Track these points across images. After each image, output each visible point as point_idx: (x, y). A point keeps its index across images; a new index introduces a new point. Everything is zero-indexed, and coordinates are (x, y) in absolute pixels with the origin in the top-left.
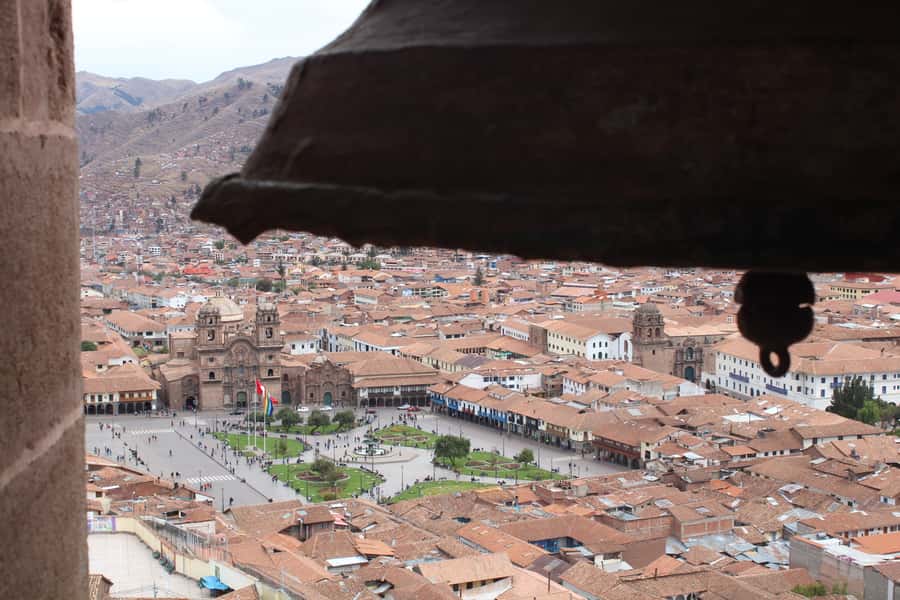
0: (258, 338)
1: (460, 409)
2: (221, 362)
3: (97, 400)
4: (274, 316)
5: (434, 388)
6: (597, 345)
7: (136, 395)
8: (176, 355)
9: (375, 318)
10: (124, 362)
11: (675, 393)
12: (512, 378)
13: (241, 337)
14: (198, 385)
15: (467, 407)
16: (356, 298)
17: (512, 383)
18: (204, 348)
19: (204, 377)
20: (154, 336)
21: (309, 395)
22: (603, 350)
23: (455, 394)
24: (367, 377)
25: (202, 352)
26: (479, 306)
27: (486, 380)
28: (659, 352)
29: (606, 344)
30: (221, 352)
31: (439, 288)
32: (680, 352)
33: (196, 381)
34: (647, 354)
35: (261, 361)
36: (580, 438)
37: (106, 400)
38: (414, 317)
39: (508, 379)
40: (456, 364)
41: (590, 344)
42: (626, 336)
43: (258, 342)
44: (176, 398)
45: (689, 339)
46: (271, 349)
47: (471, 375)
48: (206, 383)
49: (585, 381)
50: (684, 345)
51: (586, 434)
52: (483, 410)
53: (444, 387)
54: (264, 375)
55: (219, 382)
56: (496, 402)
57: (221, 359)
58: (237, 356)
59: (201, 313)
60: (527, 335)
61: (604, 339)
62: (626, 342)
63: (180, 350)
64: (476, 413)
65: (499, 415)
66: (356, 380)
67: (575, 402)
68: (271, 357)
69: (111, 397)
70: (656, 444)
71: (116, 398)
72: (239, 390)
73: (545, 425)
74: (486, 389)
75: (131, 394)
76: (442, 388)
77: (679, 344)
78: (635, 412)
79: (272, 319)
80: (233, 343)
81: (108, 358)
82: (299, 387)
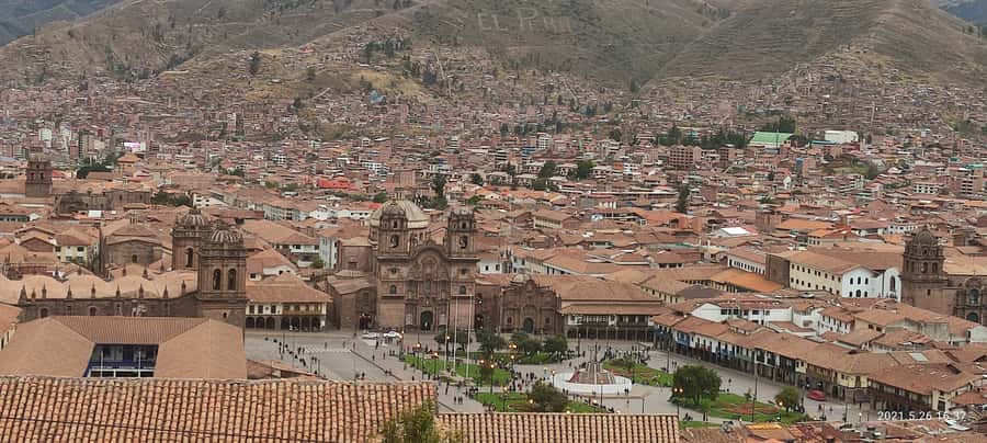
0: (450, 248)
1: (693, 345)
2: (405, 275)
3: (256, 312)
4: (471, 222)
5: (658, 319)
6: (855, 281)
7: (303, 308)
8: (347, 265)
9: (566, 242)
10: (281, 272)
11: (964, 339)
12: (755, 312)
13: (429, 245)
14: (375, 300)
15: (701, 342)
16: (536, 222)
17: (755, 317)
18: (386, 256)
19: (383, 291)
20: (302, 250)
21: (506, 320)
22: (863, 288)
23: (686, 327)
24: (578, 302)
25: (383, 261)
26: (691, 235)
27: (723, 312)
28: (936, 293)
29: (867, 280)
30: (404, 262)
31: (635, 214)
32: (961, 294)
33: (373, 294)
34: (921, 293)
35: (452, 275)
36: (852, 384)
37: (267, 312)
38: (615, 243)
39: (750, 313)
40: (677, 296)
41: (846, 279)
42: (893, 272)
43: (450, 253)
44: (347, 315)
45: (974, 278)
46: (464, 261)
47: (707, 306)
48: (384, 298)
49: (849, 318)
50: (967, 286)
51: (858, 379)
52: (723, 347)
53: (672, 318)
54: (455, 292)
55: (401, 298)
56: (741, 337)
57: (404, 271)
58: (424, 267)
59: (384, 214)
60: (763, 268)
61: (864, 275)
62: (893, 279)
63: (352, 259)
64: (714, 351)
65: (744, 353)
66: (564, 305)
67: (840, 342)
68: (464, 272)
69: (273, 310)
70: (953, 394)
71: (280, 310)
72: (424, 309)
73: (806, 365)
74: (724, 322)
75: (297, 306)
76: (667, 320)
77: (960, 285)
78: (919, 357)
79: (468, 225)
80: (421, 252)
81: (263, 266)
82: (495, 308)
